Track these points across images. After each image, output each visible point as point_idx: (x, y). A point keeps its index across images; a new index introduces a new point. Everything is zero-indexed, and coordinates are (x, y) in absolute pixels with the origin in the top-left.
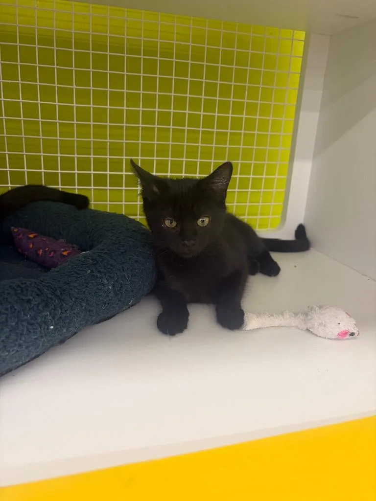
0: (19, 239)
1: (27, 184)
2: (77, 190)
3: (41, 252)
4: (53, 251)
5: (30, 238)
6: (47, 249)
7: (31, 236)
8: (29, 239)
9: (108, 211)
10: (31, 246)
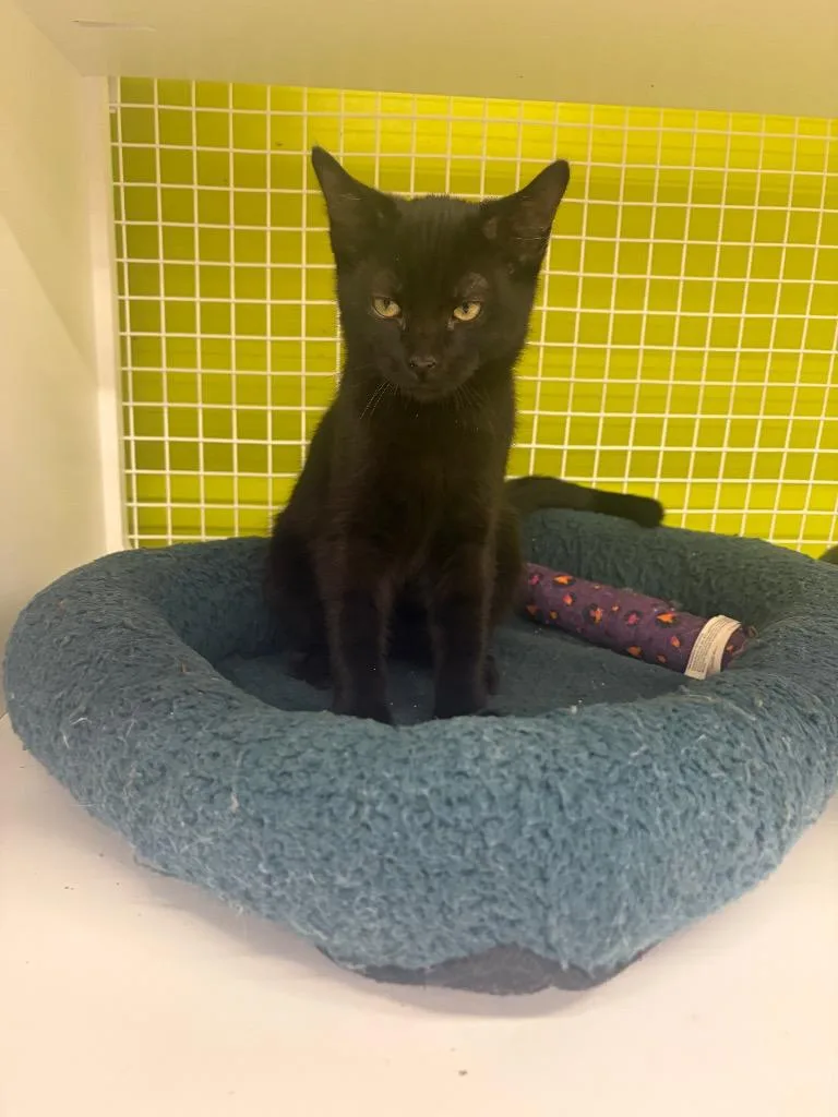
0: (533, 586)
1: (531, 472)
2: (626, 485)
3: (598, 614)
4: (633, 612)
5: (562, 585)
6: (616, 608)
7: (563, 580)
8: (559, 587)
9: (712, 530)
10: (569, 601)
